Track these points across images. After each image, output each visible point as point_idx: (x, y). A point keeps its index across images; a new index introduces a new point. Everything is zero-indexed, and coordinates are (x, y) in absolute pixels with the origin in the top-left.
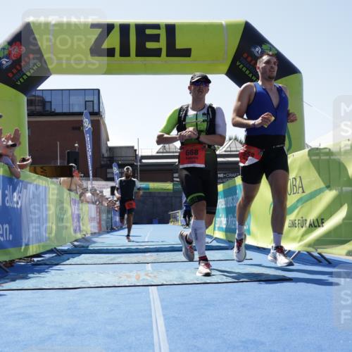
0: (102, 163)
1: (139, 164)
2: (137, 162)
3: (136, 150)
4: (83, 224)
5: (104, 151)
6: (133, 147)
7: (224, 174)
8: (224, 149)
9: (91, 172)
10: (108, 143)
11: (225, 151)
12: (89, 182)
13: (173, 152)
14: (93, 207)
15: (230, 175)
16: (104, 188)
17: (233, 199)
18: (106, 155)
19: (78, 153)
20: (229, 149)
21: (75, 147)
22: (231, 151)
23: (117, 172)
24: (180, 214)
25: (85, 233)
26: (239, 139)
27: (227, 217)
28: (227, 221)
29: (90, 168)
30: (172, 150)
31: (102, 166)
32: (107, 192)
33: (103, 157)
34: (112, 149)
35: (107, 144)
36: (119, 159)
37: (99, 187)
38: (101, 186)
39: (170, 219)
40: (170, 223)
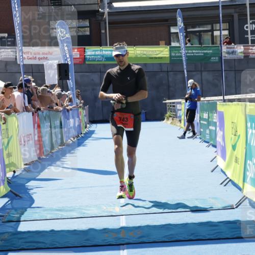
1: (107, 10)
2: (103, 8)
4: (9, 155)
14: (27, 117)
24: (182, 106)
25: (13, 169)
37: (38, 56)
38: (41, 56)
39: (166, 113)
40: (165, 120)
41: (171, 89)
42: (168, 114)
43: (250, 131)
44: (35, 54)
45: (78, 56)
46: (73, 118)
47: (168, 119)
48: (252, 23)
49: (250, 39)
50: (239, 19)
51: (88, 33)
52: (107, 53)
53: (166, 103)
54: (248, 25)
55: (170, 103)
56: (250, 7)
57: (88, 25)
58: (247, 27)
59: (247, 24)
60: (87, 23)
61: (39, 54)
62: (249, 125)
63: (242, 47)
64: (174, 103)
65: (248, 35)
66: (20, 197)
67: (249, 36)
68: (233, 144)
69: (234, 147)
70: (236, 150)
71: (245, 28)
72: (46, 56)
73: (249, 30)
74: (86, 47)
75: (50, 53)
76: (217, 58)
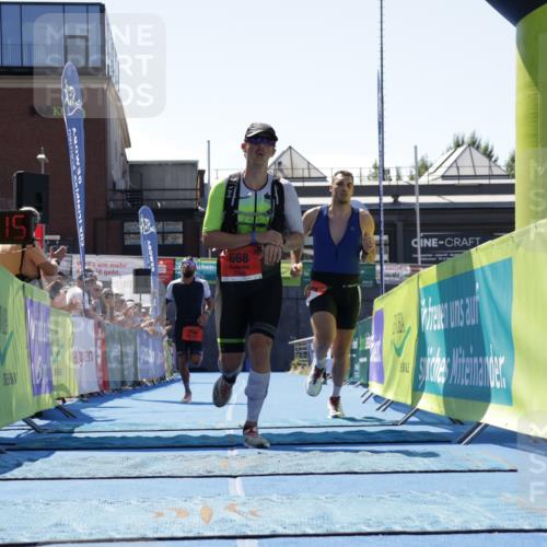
0: (112, 205)
2: (204, 206)
3: (202, 173)
4: (59, 372)
5: (116, 173)
6: (194, 164)
7: (440, 238)
8: (441, 172)
9: (81, 230)
10: (127, 150)
11: (444, 177)
12: (76, 258)
13: (303, 179)
15: (457, 242)
16: (116, 273)
17: (465, 307)
18: (121, 185)
19: (46, 177)
20: (453, 172)
21: (39, 162)
22: (459, 177)
23: (153, 229)
25: (63, 394)
26: (483, 145)
27: (449, 354)
28: (449, 366)
29: (80, 219)
30: (298, 174)
31: (112, 215)
32: (123, 285)
33: (114, 190)
34: (137, 169)
35: (123, 154)
36: (156, 195)
37: (103, 269)
38: (109, 269)
39: (293, 359)
40: (292, 370)
41: (302, 325)
42: (296, 361)
43: (424, 311)
44: (99, 266)
45: (164, 271)
46: (154, 349)
47: (296, 368)
48: (423, 237)
49: (420, 260)
50: (404, 231)
51: (180, 241)
52: (207, 267)
53: (293, 346)
54: (418, 240)
55: (300, 344)
56: (421, 214)
57: (181, 229)
58: (416, 243)
59: (416, 237)
60: (179, 226)
61: (105, 265)
62: (423, 303)
63: (409, 268)
64: (304, 343)
65: (416, 253)
66: (74, 417)
67: (419, 255)
68: (398, 347)
69: (398, 352)
70: (402, 355)
71: (413, 243)
72: (116, 269)
73: (418, 246)
74: (177, 258)
75: (122, 265)
76: (371, 282)
